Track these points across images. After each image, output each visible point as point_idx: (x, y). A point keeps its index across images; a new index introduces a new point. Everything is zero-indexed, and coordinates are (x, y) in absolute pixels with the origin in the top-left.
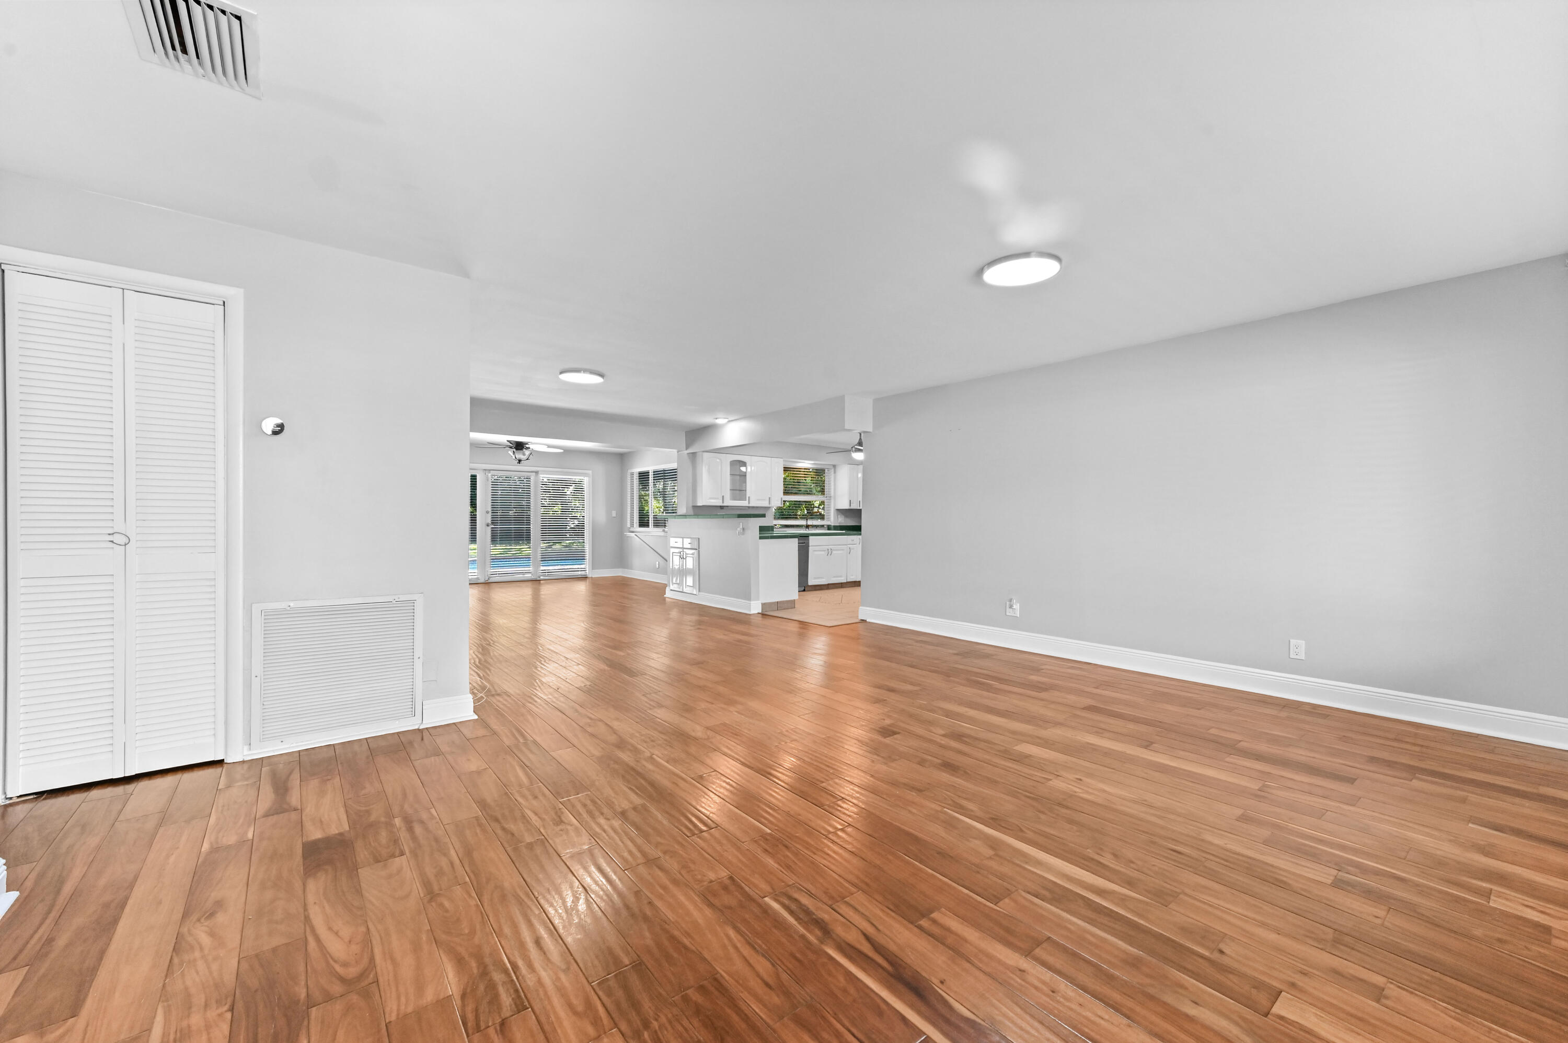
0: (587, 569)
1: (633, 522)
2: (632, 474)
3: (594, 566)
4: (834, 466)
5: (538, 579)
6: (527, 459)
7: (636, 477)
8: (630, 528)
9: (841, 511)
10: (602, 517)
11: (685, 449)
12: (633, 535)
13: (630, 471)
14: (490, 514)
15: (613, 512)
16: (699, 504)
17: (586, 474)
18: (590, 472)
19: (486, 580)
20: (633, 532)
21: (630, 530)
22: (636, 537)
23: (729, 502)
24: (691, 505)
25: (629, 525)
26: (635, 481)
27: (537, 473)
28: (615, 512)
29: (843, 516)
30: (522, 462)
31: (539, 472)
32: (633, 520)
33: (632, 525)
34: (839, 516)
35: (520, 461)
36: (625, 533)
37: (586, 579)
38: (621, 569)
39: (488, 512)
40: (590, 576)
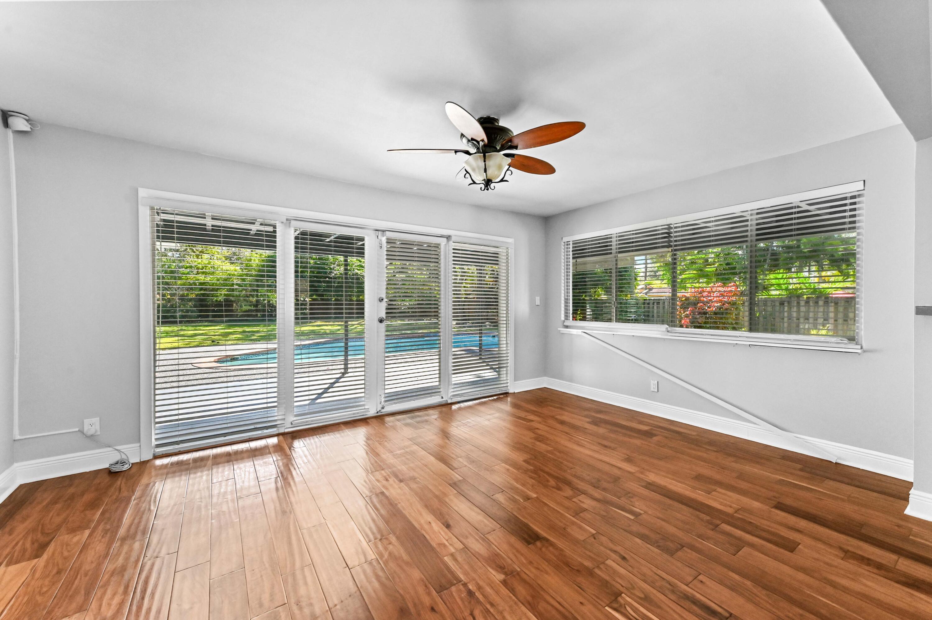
0: (509, 382)
1: (568, 313)
2: (566, 244)
3: (518, 377)
5: (449, 402)
7: (572, 249)
8: (564, 322)
10: (524, 307)
12: (577, 331)
13: (565, 239)
14: (385, 303)
15: (537, 298)
17: (507, 243)
18: (512, 240)
19: (378, 410)
20: (565, 327)
21: (565, 324)
22: (571, 334)
25: (562, 317)
26: (568, 254)
27: (448, 238)
28: (539, 298)
30: (492, 185)
32: (568, 310)
33: (566, 317)
36: (559, 329)
37: (507, 396)
38: (546, 378)
39: (381, 300)
40: (511, 391)
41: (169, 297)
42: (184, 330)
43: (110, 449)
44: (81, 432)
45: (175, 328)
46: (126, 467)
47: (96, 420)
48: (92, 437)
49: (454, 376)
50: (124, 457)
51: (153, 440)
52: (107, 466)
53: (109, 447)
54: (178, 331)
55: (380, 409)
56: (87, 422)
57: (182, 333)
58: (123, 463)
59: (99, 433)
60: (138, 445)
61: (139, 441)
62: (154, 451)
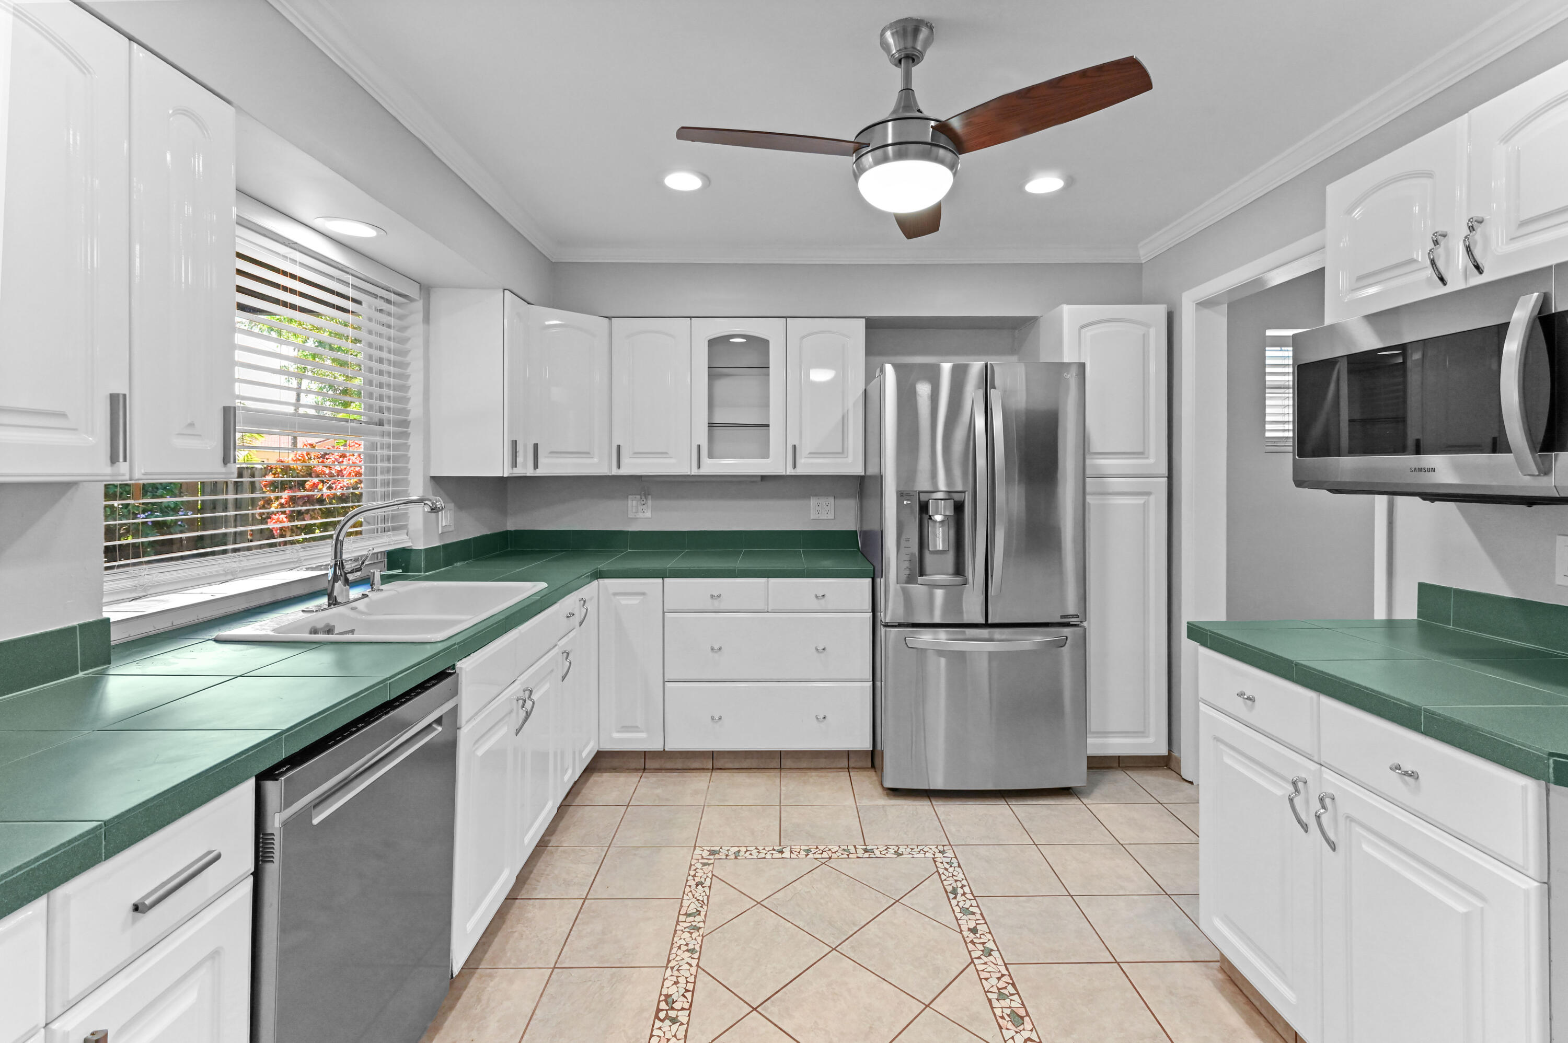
4: (427, 290)
9: (448, 487)
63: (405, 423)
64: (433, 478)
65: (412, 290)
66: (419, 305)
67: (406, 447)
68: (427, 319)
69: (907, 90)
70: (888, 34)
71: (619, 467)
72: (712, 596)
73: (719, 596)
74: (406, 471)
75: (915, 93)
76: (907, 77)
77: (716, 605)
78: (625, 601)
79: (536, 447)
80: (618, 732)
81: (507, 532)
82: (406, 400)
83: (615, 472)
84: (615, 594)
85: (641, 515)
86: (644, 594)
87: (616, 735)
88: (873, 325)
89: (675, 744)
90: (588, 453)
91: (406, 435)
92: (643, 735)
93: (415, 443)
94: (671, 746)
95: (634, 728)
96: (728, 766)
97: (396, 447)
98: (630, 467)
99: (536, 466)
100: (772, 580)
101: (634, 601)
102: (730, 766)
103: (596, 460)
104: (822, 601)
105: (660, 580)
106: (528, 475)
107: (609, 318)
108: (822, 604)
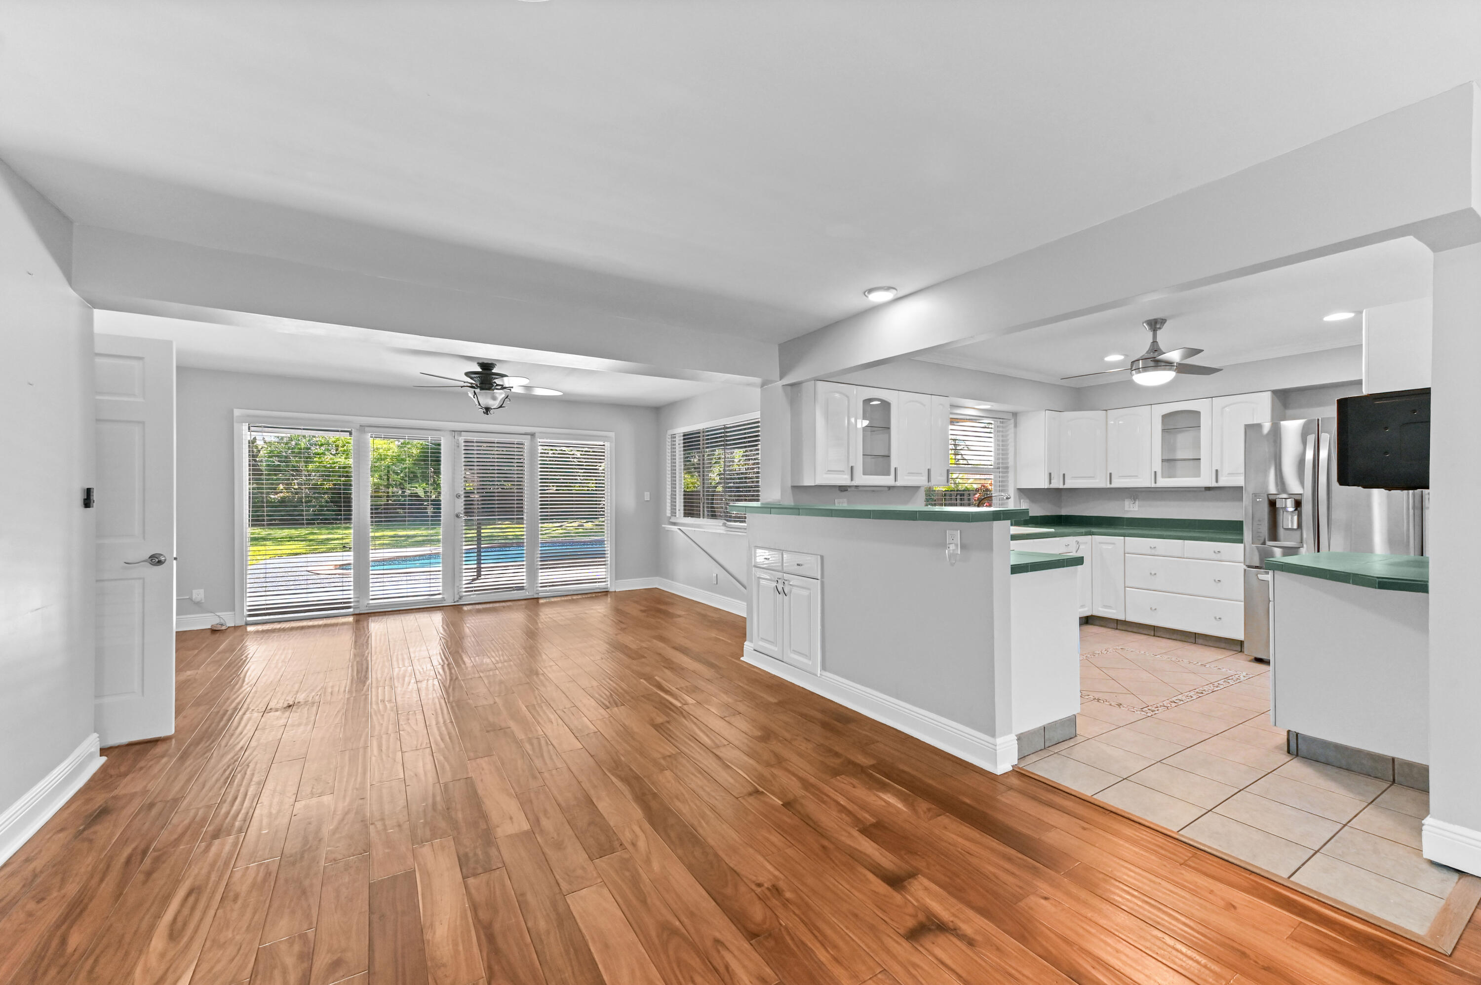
0: (609, 579)
1: (675, 509)
2: (673, 437)
3: (618, 574)
4: (1015, 415)
5: (536, 596)
6: (501, 407)
7: (679, 441)
8: (670, 518)
9: (1024, 492)
10: (629, 502)
11: (779, 379)
12: (675, 528)
13: (670, 432)
14: (462, 499)
15: (646, 493)
16: (808, 482)
17: (606, 437)
18: (612, 434)
19: (455, 600)
20: (674, 524)
21: (671, 520)
22: (679, 531)
23: (862, 479)
24: (789, 484)
25: (668, 513)
26: (677, 446)
27: (533, 435)
28: (649, 493)
29: (1028, 501)
30: (492, 411)
31: (536, 434)
32: (675, 506)
33: (673, 513)
34: (1022, 501)
35: (487, 410)
36: (663, 526)
37: (606, 595)
38: (657, 578)
39: (458, 496)
40: (612, 589)
41: (296, 487)
42: (315, 534)
43: (213, 614)
44: (191, 599)
45: (303, 531)
46: (224, 628)
47: (202, 591)
48: (198, 604)
49: (540, 571)
50: (222, 621)
51: (245, 610)
52: (210, 627)
53: (212, 612)
54: (307, 534)
55: (458, 599)
56: (194, 592)
57: (311, 537)
58: (222, 625)
59: (203, 601)
60: (233, 613)
61: (234, 610)
62: (246, 620)
63: (1007, 468)
64: (1018, 489)
65: (1010, 416)
66: (1012, 421)
67: (1007, 477)
68: (1016, 426)
69: (1155, 342)
70: (1145, 324)
71: (1111, 483)
72: (1151, 548)
73: (1155, 548)
74: (1007, 486)
75: (1159, 343)
76: (1155, 336)
77: (1153, 552)
78: (1105, 546)
79: (1064, 475)
80: (1102, 608)
81: (1062, 515)
82: (1007, 459)
83: (1109, 486)
84: (1100, 543)
85: (1132, 509)
86: (1114, 544)
87: (1100, 609)
88: (1276, 393)
89: (1131, 618)
90: (1093, 477)
91: (1007, 472)
92: (1114, 611)
93: (1011, 475)
94: (1129, 619)
95: (1109, 607)
96: (1163, 636)
97: (1003, 477)
98: (1117, 483)
99: (1064, 484)
100: (1186, 542)
101: (1110, 547)
102: (1164, 636)
103: (1097, 481)
104: (1219, 555)
105: (1123, 538)
106: (1060, 487)
107: (1106, 410)
108: (1218, 556)
